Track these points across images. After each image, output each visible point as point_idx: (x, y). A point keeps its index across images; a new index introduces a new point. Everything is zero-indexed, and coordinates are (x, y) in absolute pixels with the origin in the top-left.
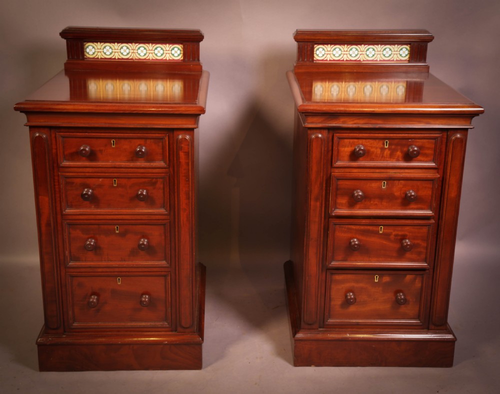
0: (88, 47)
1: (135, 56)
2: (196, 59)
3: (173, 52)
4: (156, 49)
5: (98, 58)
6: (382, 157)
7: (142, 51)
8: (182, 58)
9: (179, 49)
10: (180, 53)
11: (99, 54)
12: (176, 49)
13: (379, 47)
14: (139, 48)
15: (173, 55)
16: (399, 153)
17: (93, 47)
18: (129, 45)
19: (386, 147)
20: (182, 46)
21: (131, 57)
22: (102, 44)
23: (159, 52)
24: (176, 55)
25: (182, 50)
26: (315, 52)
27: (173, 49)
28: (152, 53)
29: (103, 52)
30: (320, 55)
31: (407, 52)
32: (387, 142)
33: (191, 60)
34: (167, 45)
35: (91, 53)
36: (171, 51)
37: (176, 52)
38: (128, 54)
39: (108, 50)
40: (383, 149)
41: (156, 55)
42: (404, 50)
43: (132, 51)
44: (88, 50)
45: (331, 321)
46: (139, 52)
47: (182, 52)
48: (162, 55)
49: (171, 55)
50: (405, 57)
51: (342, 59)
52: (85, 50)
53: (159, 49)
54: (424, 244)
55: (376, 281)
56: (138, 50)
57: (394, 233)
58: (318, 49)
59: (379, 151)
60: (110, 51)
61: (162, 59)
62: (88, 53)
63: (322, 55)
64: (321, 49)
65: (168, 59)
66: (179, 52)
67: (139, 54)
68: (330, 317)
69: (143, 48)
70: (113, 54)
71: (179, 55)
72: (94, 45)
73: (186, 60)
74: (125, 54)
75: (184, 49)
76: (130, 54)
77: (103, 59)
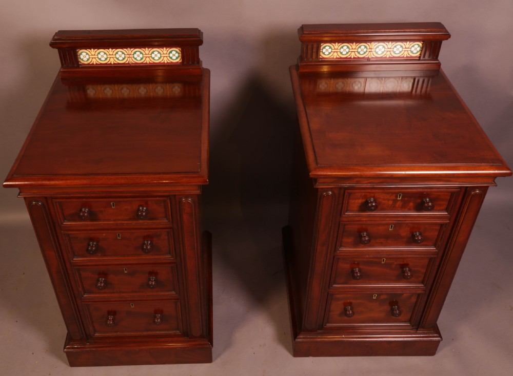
0: (81, 54)
1: (131, 61)
2: (196, 63)
3: (171, 55)
4: (153, 53)
5: (93, 64)
6: (394, 207)
7: (138, 56)
8: (181, 61)
9: (177, 52)
10: (179, 56)
11: (94, 60)
12: (174, 52)
13: (390, 44)
14: (135, 53)
15: (171, 58)
16: (411, 204)
17: (87, 54)
18: (125, 50)
19: (398, 199)
20: (180, 49)
21: (127, 62)
22: (96, 50)
23: (156, 55)
24: (174, 58)
25: (180, 53)
26: (321, 51)
27: (171, 52)
28: (149, 57)
29: (98, 57)
30: (326, 53)
31: (419, 49)
32: (400, 195)
33: (190, 63)
34: (165, 49)
35: (85, 59)
36: (169, 54)
37: (174, 55)
38: (124, 59)
39: (103, 56)
40: (395, 201)
41: (153, 58)
42: (416, 46)
43: (128, 56)
44: (82, 57)
45: (329, 325)
46: (135, 57)
47: (180, 55)
48: (160, 58)
49: (168, 58)
50: (416, 53)
51: (349, 57)
52: (79, 57)
53: (156, 53)
54: (424, 271)
55: (374, 298)
56: (133, 55)
57: (395, 263)
58: (324, 48)
59: (391, 202)
60: (105, 56)
61: (160, 63)
62: (82, 60)
63: (328, 53)
64: (327, 48)
65: (166, 62)
66: (177, 55)
67: (136, 59)
68: (328, 322)
69: (139, 53)
70: (108, 59)
71: (177, 58)
72: (87, 51)
73: (185, 63)
74: (121, 59)
75: (182, 52)
76: (126, 58)
77: (98, 64)
